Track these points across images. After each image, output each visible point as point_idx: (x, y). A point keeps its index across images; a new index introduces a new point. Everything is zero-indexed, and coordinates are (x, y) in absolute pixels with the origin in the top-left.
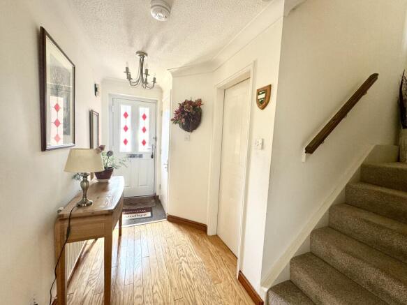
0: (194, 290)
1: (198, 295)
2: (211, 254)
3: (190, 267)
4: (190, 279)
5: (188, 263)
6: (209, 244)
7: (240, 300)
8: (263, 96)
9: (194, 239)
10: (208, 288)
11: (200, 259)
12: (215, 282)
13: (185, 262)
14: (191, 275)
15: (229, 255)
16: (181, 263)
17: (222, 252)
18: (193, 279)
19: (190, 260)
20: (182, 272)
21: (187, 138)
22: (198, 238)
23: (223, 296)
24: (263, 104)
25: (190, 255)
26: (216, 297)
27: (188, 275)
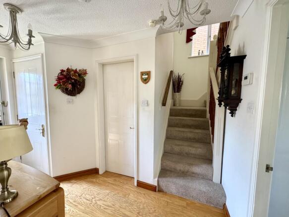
0: (119, 210)
1: (123, 210)
2: (112, 184)
3: (104, 201)
4: (111, 207)
5: (101, 199)
6: (105, 179)
7: (144, 194)
8: (146, 76)
9: (92, 182)
10: (126, 202)
11: (108, 191)
12: (127, 196)
13: (99, 200)
14: (110, 204)
15: (123, 178)
16: (96, 203)
17: (117, 179)
18: (113, 205)
19: (101, 196)
20: (102, 208)
21: (69, 102)
22: (94, 180)
23: (136, 200)
24: (146, 81)
25: (98, 194)
26: (134, 203)
27: (108, 206)
